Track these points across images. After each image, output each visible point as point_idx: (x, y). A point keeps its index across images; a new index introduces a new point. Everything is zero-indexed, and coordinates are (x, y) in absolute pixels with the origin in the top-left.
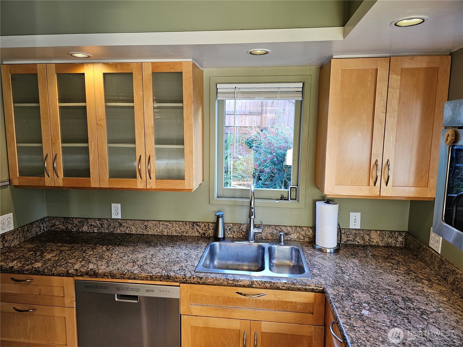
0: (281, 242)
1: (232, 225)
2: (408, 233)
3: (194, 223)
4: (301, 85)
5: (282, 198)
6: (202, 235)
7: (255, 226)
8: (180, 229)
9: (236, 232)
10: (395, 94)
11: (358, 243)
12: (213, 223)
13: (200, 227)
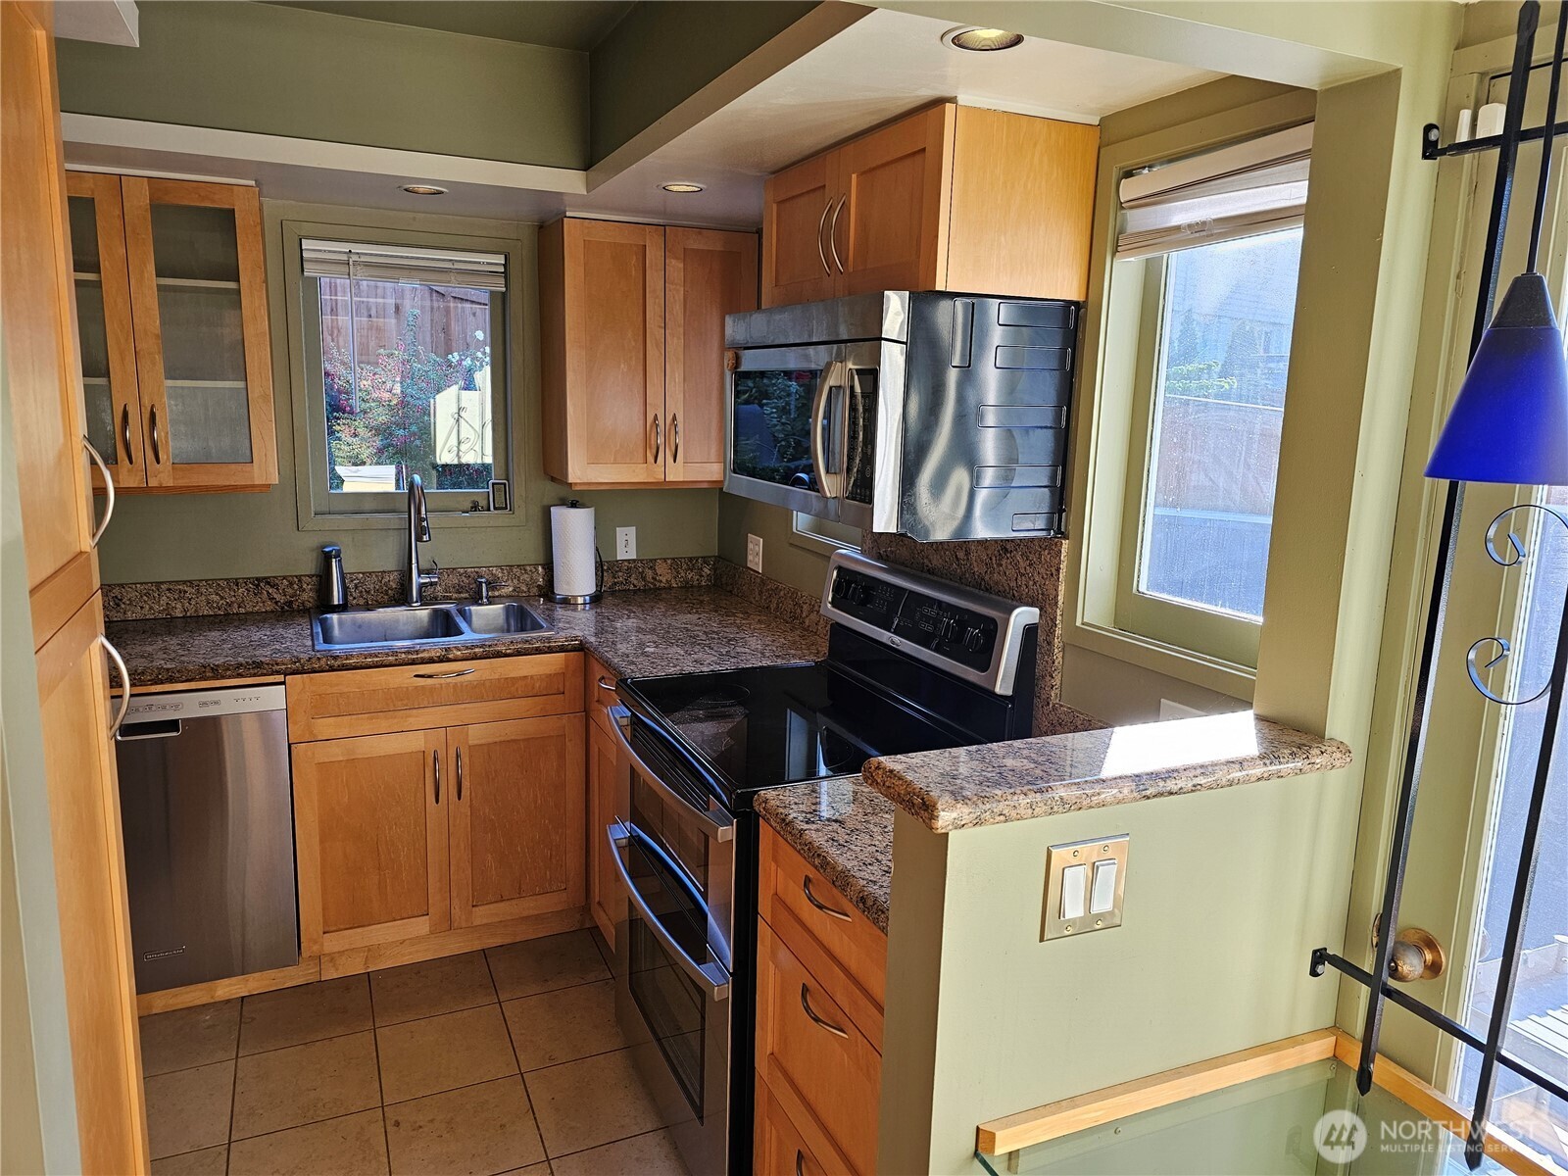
0: (482, 599)
1: (361, 575)
2: (719, 558)
3: (259, 579)
4: (501, 259)
5: (475, 507)
6: (282, 608)
7: (420, 573)
8: (222, 598)
9: (372, 592)
10: (677, 295)
11: (635, 586)
12: (313, 576)
13: (277, 589)
